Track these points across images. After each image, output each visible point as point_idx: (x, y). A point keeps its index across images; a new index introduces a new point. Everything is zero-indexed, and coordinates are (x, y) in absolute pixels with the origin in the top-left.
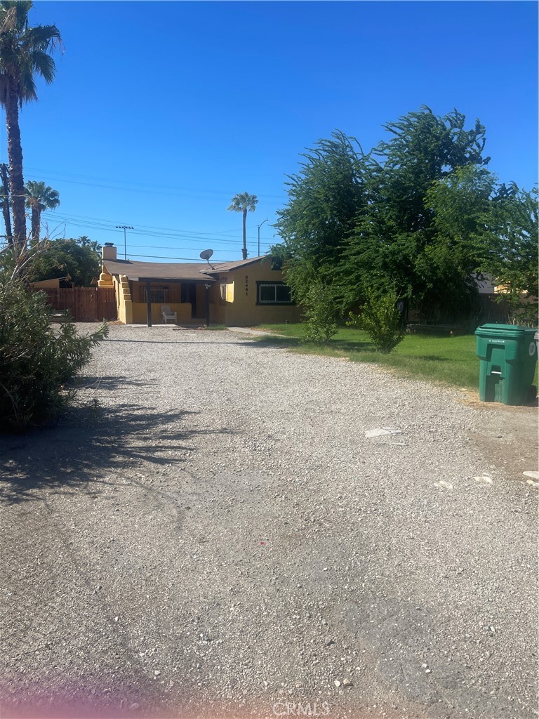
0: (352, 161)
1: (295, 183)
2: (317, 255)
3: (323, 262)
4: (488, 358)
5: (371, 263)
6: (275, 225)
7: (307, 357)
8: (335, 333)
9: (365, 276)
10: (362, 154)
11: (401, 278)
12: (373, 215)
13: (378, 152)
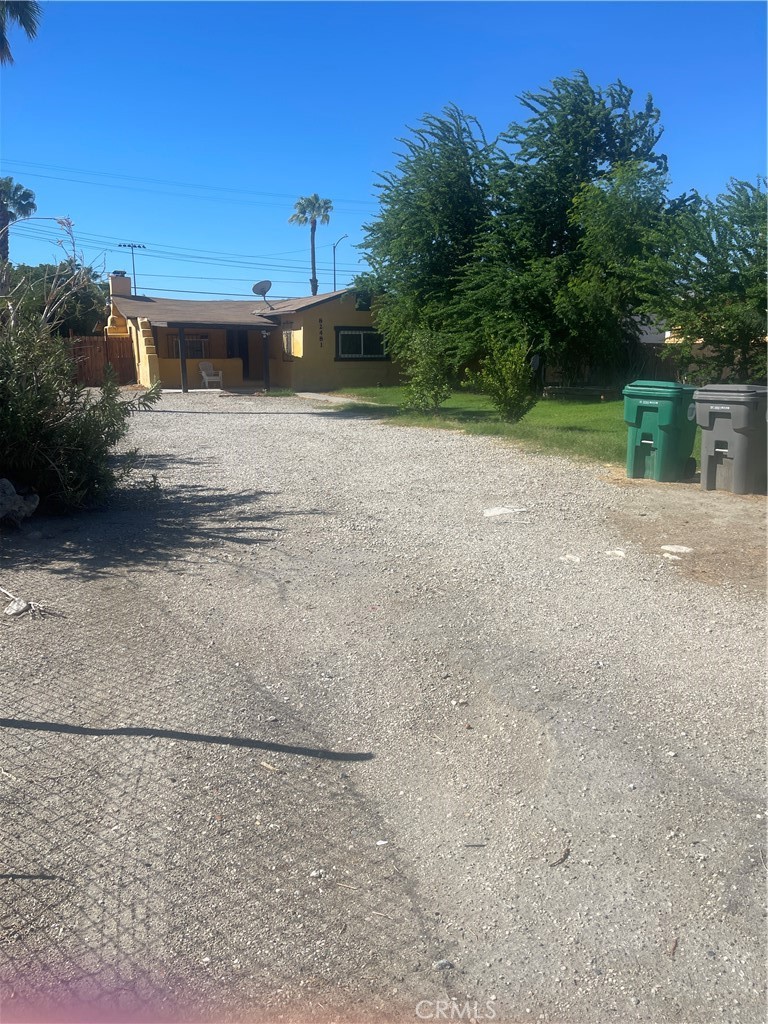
0: (470, 152)
1: (389, 185)
2: (421, 289)
3: (428, 299)
4: (638, 424)
5: (496, 300)
6: (361, 246)
7: (409, 430)
8: (446, 398)
9: (487, 320)
10: (485, 143)
11: (536, 323)
12: (499, 233)
13: (508, 139)
